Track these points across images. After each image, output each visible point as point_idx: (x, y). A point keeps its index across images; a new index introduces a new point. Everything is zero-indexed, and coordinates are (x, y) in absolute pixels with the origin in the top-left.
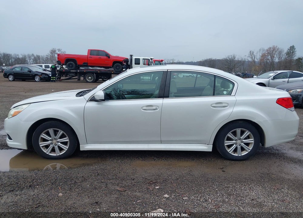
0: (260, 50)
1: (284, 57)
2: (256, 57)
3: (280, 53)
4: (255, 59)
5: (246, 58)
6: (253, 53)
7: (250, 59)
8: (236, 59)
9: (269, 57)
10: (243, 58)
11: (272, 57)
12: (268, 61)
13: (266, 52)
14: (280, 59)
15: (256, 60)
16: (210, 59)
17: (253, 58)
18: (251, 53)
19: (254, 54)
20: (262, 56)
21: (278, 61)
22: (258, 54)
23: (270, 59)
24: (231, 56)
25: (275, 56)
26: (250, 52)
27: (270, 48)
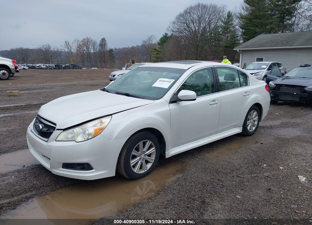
0: (75, 40)
1: (98, 48)
2: (72, 47)
3: (94, 44)
4: (72, 49)
5: (62, 48)
6: (68, 44)
7: (67, 50)
8: (52, 49)
9: (85, 48)
10: (59, 48)
11: (88, 48)
12: (85, 52)
13: (82, 43)
14: (95, 50)
15: (73, 51)
16: (20, 48)
17: (70, 49)
18: (67, 44)
19: (70, 44)
20: (78, 47)
21: (93, 52)
22: (74, 44)
23: (86, 50)
24: (46, 45)
25: (90, 47)
26: (66, 42)
27: (84, 39)
